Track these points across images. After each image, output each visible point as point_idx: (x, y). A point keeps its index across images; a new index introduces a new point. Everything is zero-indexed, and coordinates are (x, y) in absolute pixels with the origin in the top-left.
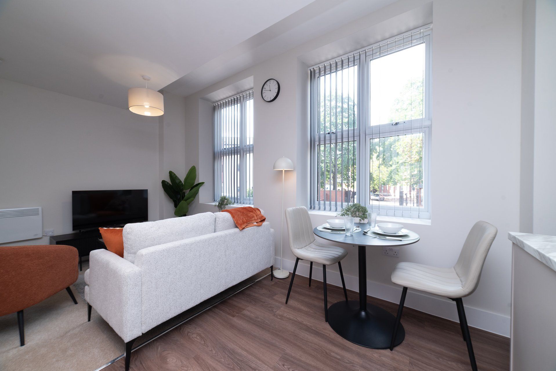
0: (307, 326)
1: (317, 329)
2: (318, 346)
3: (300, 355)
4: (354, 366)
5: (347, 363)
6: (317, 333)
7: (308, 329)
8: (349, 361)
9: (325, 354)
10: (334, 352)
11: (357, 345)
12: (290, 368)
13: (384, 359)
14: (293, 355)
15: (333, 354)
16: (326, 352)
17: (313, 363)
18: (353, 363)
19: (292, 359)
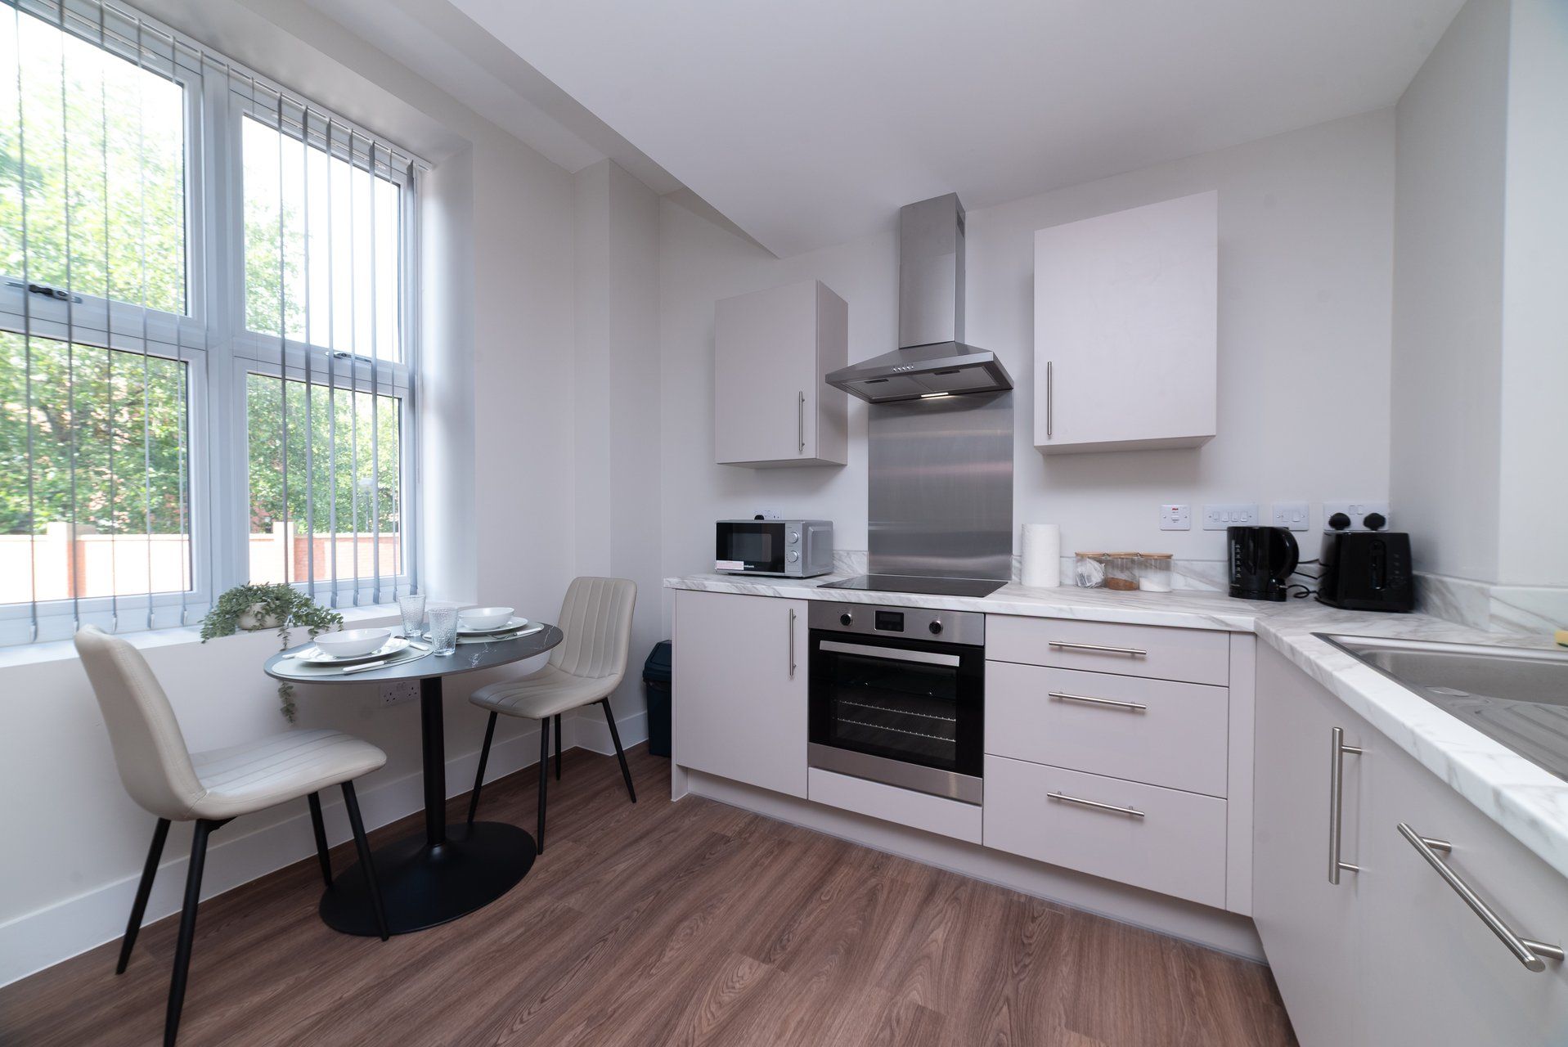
0: (372, 987)
1: (400, 965)
2: (466, 965)
3: (478, 1006)
4: (554, 910)
5: (541, 920)
6: (424, 962)
7: (386, 986)
8: (537, 916)
9: (498, 955)
10: (503, 937)
11: (504, 896)
12: (512, 1029)
13: (554, 868)
14: (470, 1022)
15: (507, 940)
16: (493, 952)
17: (517, 980)
18: (546, 911)
19: (484, 1025)
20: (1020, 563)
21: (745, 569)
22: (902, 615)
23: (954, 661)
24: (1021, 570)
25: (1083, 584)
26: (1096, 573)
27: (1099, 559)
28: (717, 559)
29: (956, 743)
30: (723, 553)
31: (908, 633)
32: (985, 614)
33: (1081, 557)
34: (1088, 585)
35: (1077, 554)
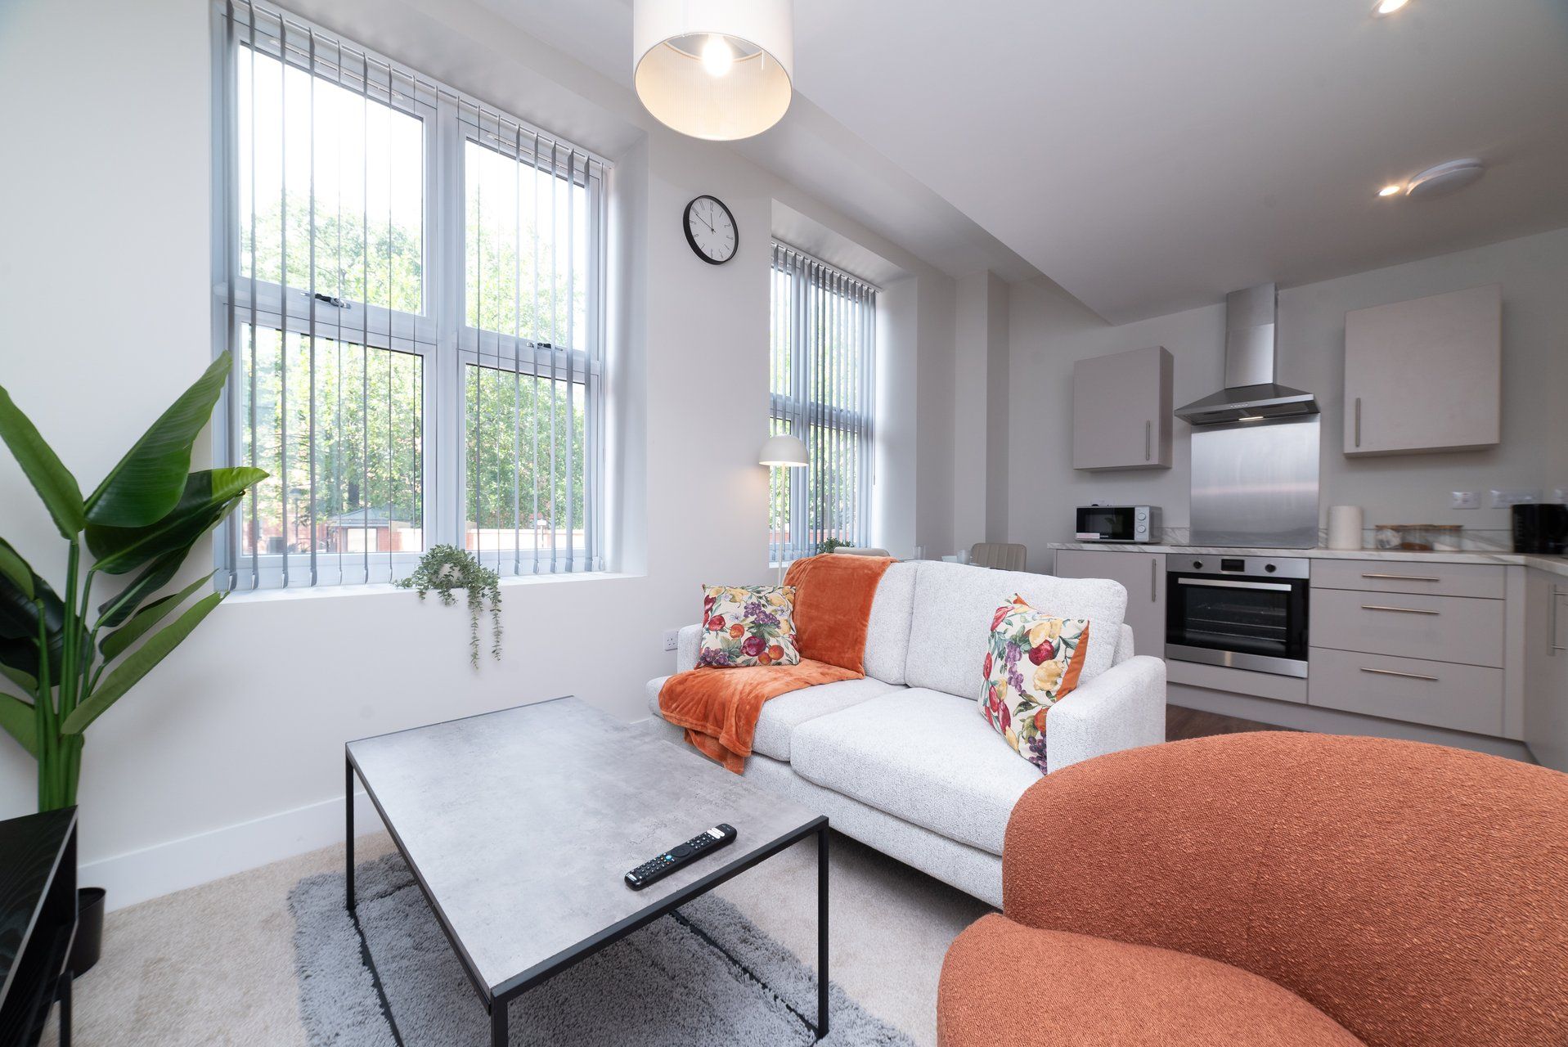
20: (1327, 534)
21: (1101, 538)
22: (1243, 561)
23: (1288, 588)
24: (1327, 539)
25: (1382, 547)
26: (1395, 540)
27: (1397, 529)
28: (1078, 532)
29: (1287, 630)
30: (1082, 526)
31: (1248, 572)
32: (1310, 558)
33: (1380, 528)
34: (1388, 547)
35: (1377, 526)
